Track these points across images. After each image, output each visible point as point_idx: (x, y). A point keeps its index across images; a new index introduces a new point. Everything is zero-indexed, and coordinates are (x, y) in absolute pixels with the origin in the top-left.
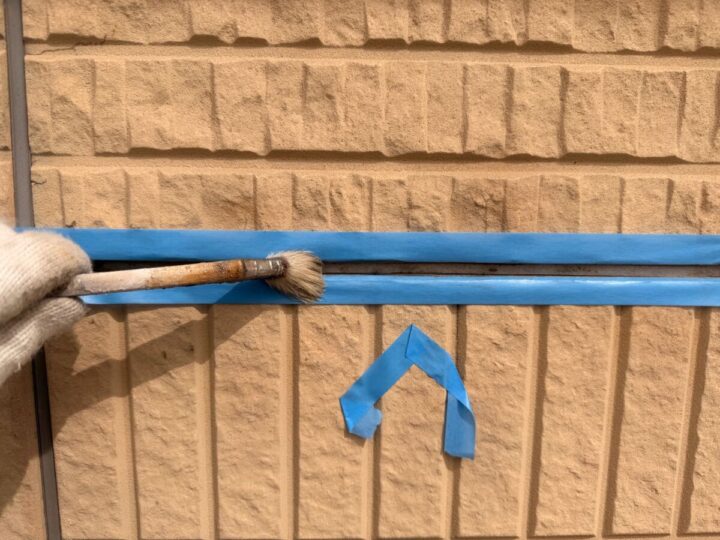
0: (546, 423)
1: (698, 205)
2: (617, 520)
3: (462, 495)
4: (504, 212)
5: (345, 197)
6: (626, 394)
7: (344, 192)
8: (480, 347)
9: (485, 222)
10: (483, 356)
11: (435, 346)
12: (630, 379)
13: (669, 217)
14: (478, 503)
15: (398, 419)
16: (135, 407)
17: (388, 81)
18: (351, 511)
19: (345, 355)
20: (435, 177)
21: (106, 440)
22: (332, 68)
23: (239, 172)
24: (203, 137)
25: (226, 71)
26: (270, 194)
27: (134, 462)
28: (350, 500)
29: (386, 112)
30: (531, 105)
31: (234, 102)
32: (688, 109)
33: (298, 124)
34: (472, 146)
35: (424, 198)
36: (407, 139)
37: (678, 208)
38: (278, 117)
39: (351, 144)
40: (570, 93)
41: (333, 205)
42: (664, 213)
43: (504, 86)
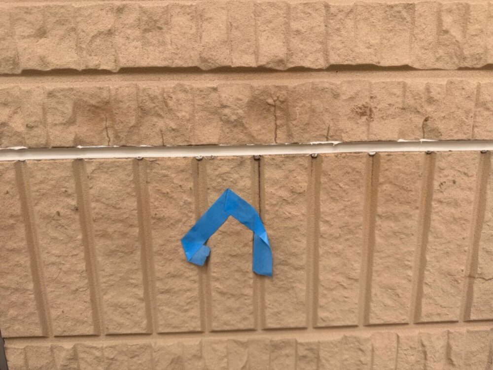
0: (321, 251)
1: (424, 100)
2: (372, 315)
3: (267, 301)
4: (287, 108)
5: (175, 100)
7: (173, 96)
8: (275, 202)
9: (275, 116)
10: (277, 208)
11: (243, 202)
12: (378, 222)
13: (404, 109)
14: (278, 306)
15: (221, 252)
19: (183, 211)
20: (239, 84)
22: (160, 7)
23: (99, 84)
24: (72, 61)
25: (85, 12)
26: (121, 99)
28: (192, 306)
29: (201, 38)
30: (303, 30)
31: (92, 34)
32: (416, 31)
33: (138, 49)
34: (263, 61)
35: (231, 100)
36: (217, 57)
37: (411, 102)
38: (124, 45)
39: (177, 61)
40: (331, 21)
41: (167, 105)
42: (401, 106)
43: (285, 17)
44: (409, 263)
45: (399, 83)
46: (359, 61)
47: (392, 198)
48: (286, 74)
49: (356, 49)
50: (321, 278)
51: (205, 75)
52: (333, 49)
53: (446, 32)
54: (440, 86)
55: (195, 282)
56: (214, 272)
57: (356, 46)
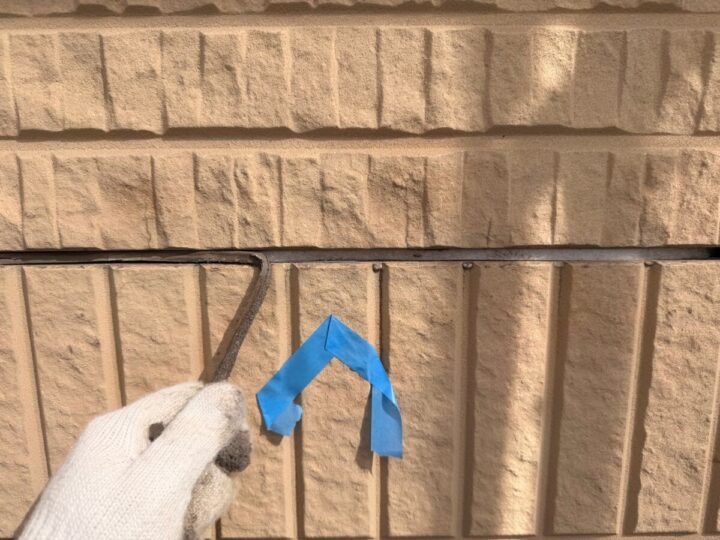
0: (478, 417)
1: (641, 181)
2: (558, 519)
3: (391, 494)
4: (425, 192)
5: (251, 178)
6: (566, 387)
7: (249, 172)
8: (405, 338)
9: (406, 203)
10: (408, 347)
11: (356, 338)
12: (569, 371)
13: (609, 195)
14: (409, 502)
15: (321, 414)
16: (44, 403)
17: (293, 49)
18: (275, 510)
19: (260, 348)
20: (350, 155)
21: (17, 437)
22: (231, 37)
23: (137, 152)
24: (95, 116)
25: (116, 44)
26: (169, 176)
27: (48, 459)
28: (274, 498)
30: (452, 72)
31: (127, 78)
34: (389, 121)
35: (337, 178)
36: (316, 113)
37: (620, 184)
38: (175, 93)
39: (255, 119)
40: (495, 59)
41: (239, 185)
43: (423, 52)
44: (618, 438)
45: (602, 155)
46: (539, 120)
47: (591, 334)
48: (424, 140)
50: (478, 459)
51: (299, 140)
52: (498, 101)
53: (676, 75)
54: (667, 160)
56: (308, 446)
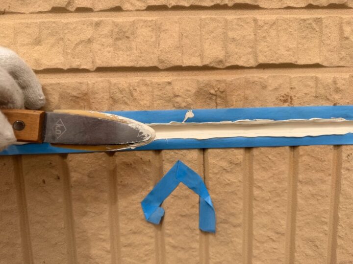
0: (255, 212)
1: (332, 90)
3: (210, 253)
4: (226, 97)
7: (138, 89)
8: (217, 171)
9: (216, 103)
11: (192, 172)
12: (299, 186)
13: (317, 97)
14: (220, 257)
15: (173, 213)
19: (143, 178)
20: (188, 79)
22: (128, 22)
23: (80, 80)
24: (60, 62)
25: (71, 26)
26: (97, 91)
28: (149, 257)
29: (159, 45)
30: (238, 38)
31: (76, 42)
32: (324, 38)
33: (111, 53)
34: (206, 62)
35: (182, 91)
36: (171, 59)
37: (322, 91)
38: (100, 50)
39: (140, 62)
40: (259, 31)
41: (132, 96)
42: (314, 95)
43: (223, 29)
44: (325, 220)
45: (312, 77)
46: (281, 61)
47: (310, 167)
48: (225, 71)
49: (279, 52)
50: (255, 233)
51: (162, 72)
52: (261, 52)
53: (347, 38)
54: (344, 79)
55: (151, 237)
56: (168, 229)
57: (279, 50)
